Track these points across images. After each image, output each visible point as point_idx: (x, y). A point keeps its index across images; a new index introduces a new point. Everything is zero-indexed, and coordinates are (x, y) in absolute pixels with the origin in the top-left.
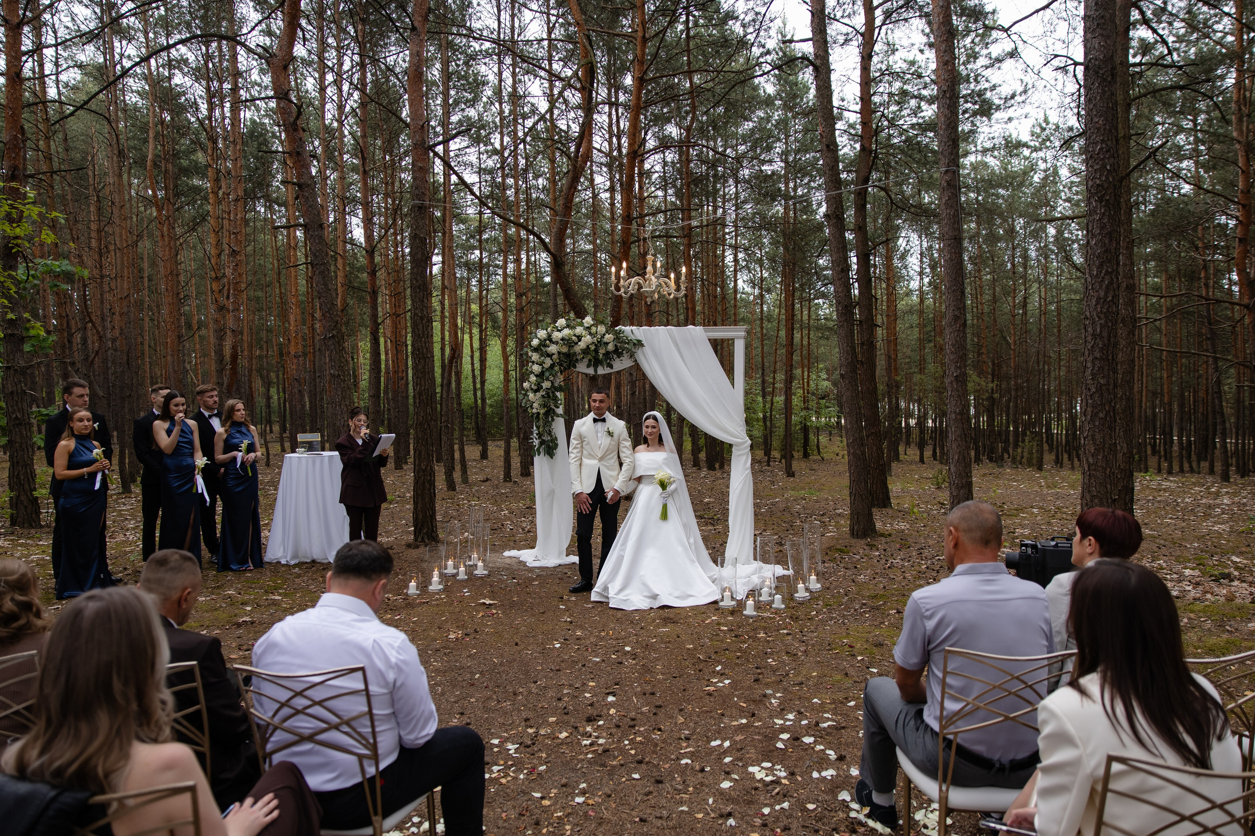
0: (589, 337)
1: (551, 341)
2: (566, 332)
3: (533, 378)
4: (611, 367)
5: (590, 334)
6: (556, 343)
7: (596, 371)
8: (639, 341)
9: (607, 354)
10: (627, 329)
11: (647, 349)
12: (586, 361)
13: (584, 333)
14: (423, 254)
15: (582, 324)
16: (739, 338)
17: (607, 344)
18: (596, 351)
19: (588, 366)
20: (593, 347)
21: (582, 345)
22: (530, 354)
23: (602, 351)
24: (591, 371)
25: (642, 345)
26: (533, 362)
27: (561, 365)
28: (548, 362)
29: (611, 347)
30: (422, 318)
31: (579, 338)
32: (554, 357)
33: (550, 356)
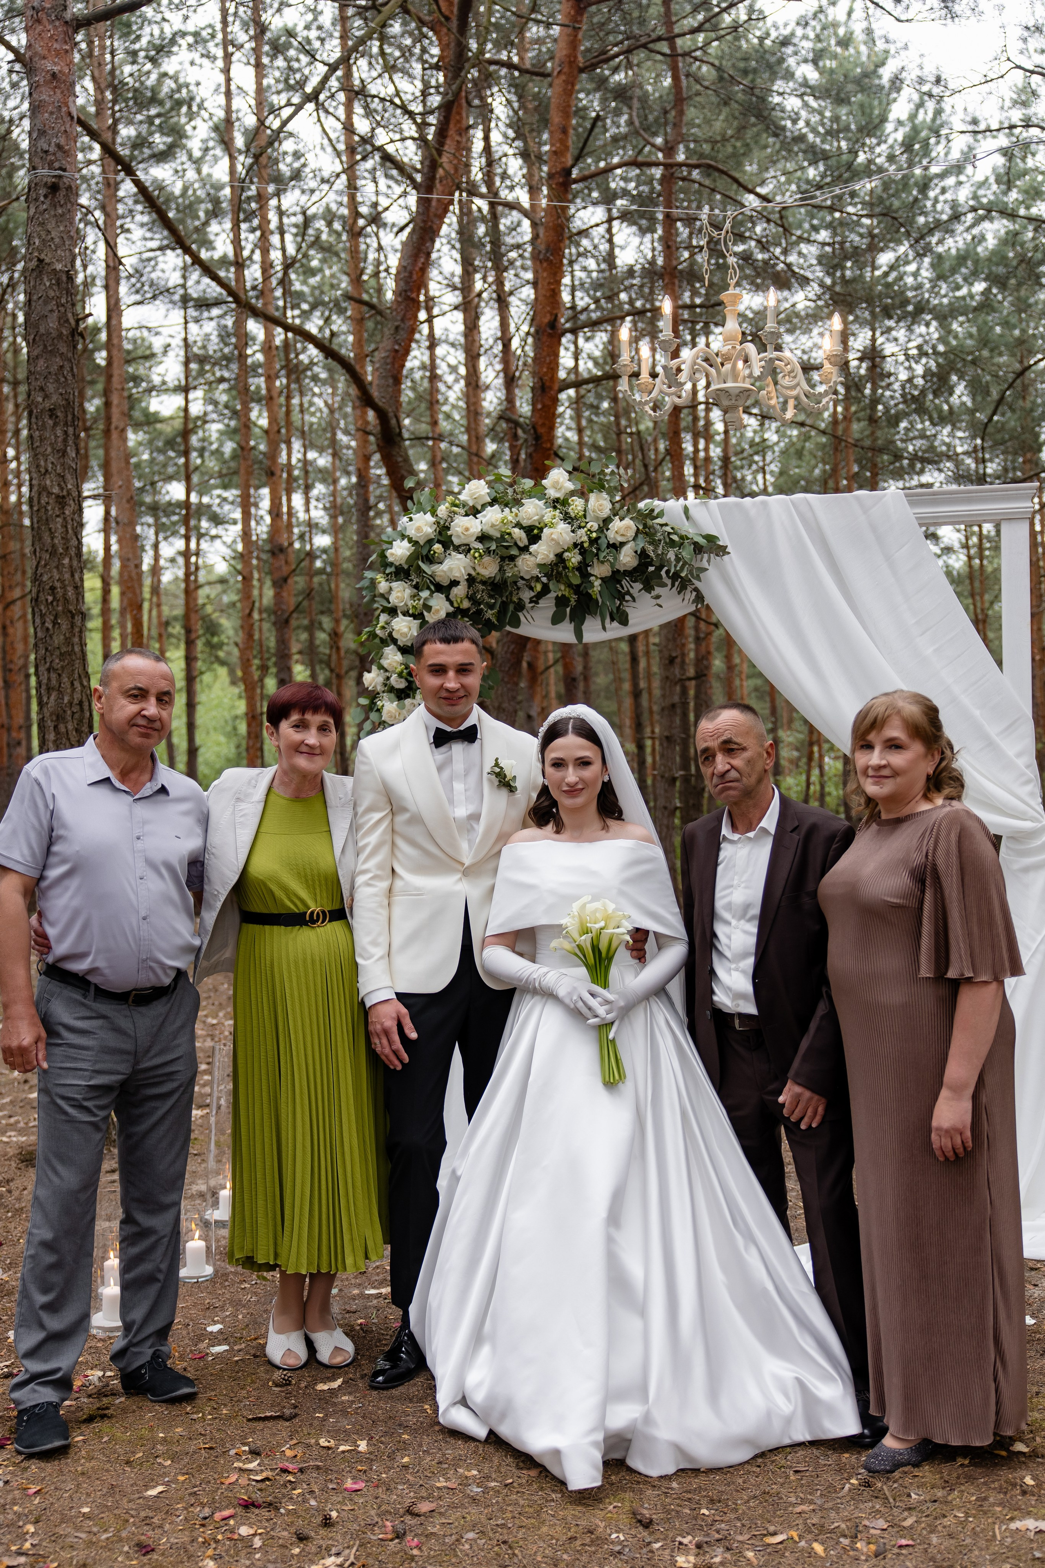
0: (563, 528)
1: (447, 543)
2: (493, 516)
3: (392, 658)
4: (624, 620)
5: (567, 518)
6: (466, 549)
7: (579, 634)
8: (711, 539)
9: (616, 577)
10: (672, 507)
11: (735, 562)
12: (548, 604)
13: (549, 514)
14: (63, 320)
15: (539, 492)
16: (1012, 518)
17: (616, 547)
18: (583, 569)
19: (556, 619)
20: (574, 558)
21: (543, 551)
22: (383, 586)
23: (599, 570)
24: (564, 634)
25: (722, 551)
26: (393, 612)
27: (476, 617)
28: (440, 607)
29: (627, 558)
30: (61, 501)
31: (534, 534)
32: (459, 592)
33: (444, 588)
